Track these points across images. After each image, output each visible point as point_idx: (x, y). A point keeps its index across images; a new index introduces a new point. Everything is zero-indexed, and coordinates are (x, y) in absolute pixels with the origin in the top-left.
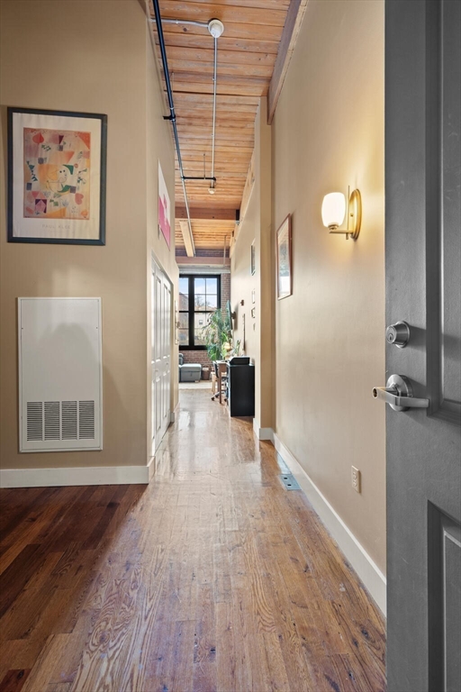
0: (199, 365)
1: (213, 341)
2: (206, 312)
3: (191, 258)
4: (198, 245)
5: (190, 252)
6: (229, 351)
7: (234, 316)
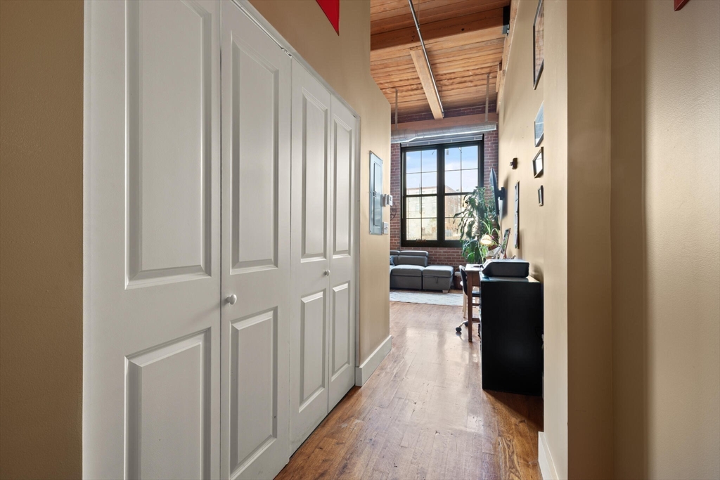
0: (450, 269)
1: (469, 234)
2: (461, 194)
3: (439, 120)
4: (449, 99)
5: (437, 111)
6: (491, 248)
7: (503, 194)
